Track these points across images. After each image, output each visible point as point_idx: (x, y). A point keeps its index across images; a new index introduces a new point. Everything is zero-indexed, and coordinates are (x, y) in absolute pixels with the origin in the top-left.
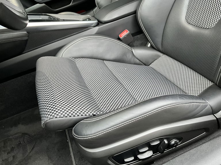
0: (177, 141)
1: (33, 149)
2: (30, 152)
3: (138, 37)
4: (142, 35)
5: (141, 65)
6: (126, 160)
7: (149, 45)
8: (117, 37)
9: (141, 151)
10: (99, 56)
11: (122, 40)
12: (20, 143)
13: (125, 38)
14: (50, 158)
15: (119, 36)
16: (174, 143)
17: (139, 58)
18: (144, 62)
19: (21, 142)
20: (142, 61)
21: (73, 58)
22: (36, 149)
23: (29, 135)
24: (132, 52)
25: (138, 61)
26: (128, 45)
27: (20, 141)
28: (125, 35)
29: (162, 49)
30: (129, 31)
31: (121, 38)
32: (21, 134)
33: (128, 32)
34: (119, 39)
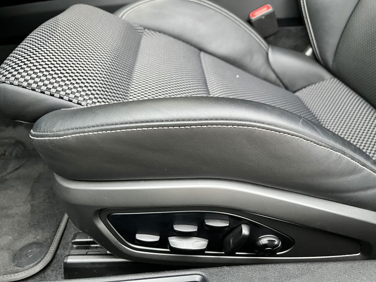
0: (275, 241)
1: (17, 169)
2: (9, 173)
3: (290, 31)
4: (299, 28)
5: (279, 86)
6: (140, 237)
7: (309, 52)
8: (246, 18)
9: (178, 228)
10: (196, 39)
11: (255, 25)
12: (4, 154)
13: (260, 20)
14: (32, 194)
15: (251, 15)
16: (267, 242)
17: (277, 70)
18: (286, 81)
19: (7, 154)
20: (281, 77)
21: (141, 26)
22: (21, 171)
23: (25, 147)
24: (267, 54)
25: (273, 76)
26: (265, 38)
27: (5, 151)
28: (262, 15)
29: (333, 65)
30: (273, 8)
31: (253, 18)
32: (13, 141)
33: (271, 10)
34: (249, 22)
